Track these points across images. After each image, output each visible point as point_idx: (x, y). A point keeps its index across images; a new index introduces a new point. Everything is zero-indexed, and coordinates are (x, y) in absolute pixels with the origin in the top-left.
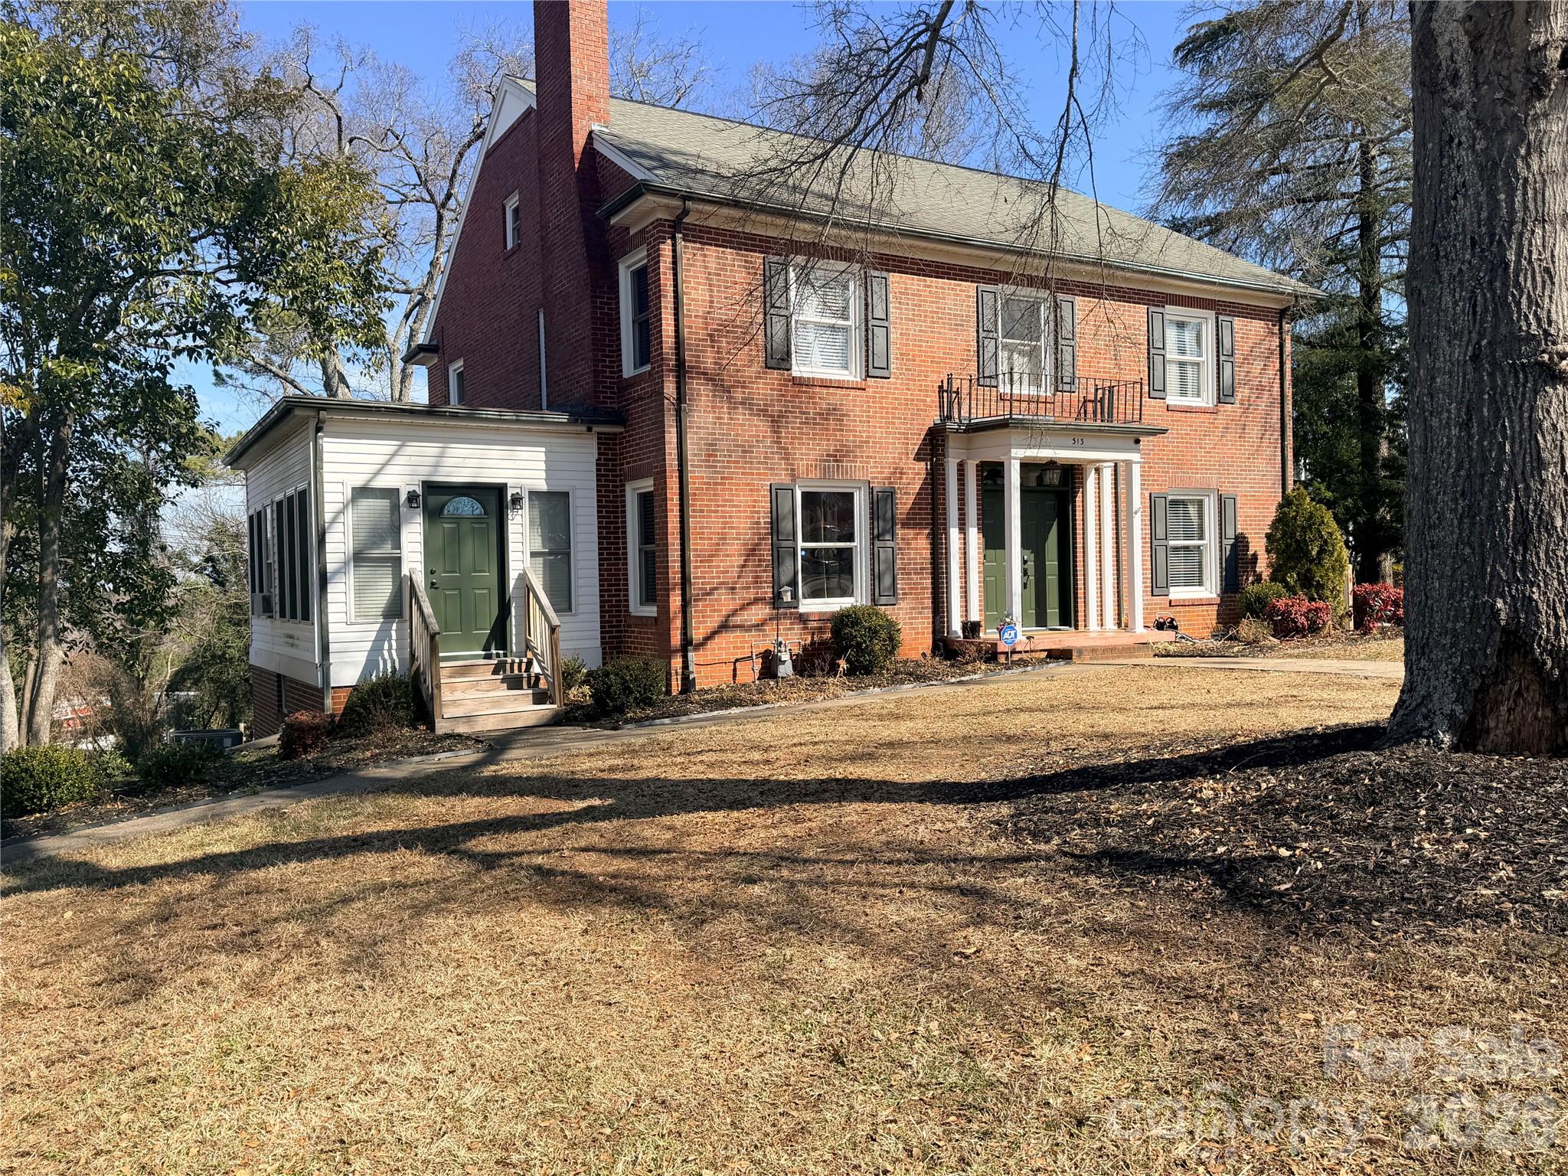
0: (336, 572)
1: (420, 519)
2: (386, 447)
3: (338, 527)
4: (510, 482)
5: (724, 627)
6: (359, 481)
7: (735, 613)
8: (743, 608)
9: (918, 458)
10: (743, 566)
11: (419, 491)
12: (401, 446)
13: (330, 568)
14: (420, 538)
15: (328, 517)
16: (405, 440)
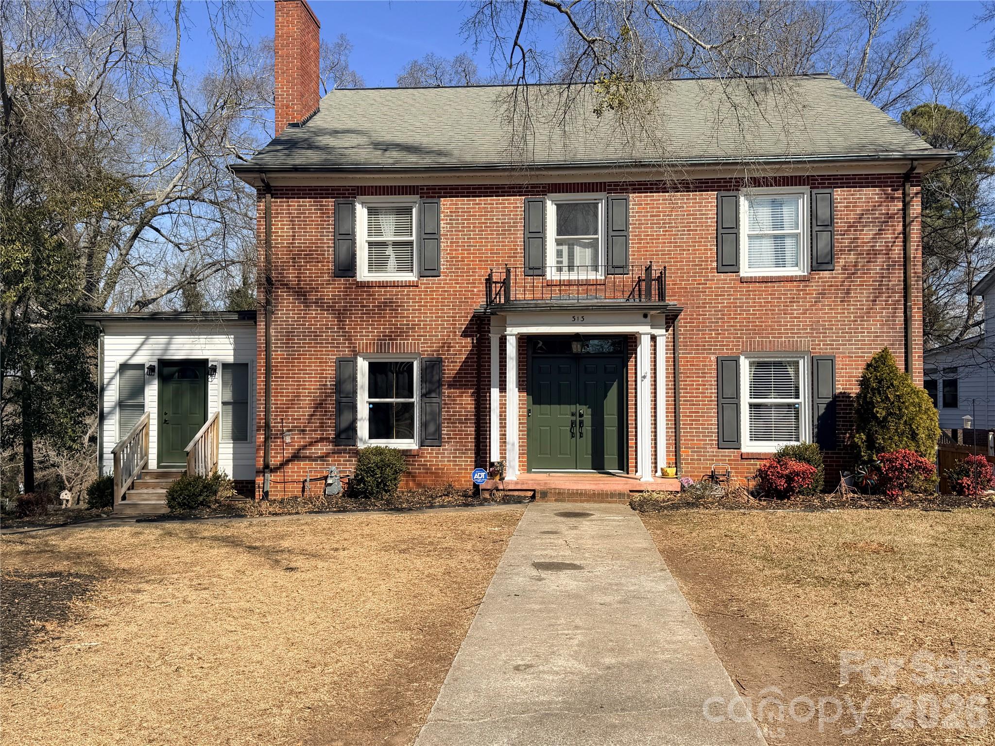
0: (110, 413)
1: (156, 382)
2: (138, 340)
3: (111, 387)
4: (210, 358)
5: (296, 457)
6: (122, 360)
7: (304, 447)
8: (311, 444)
9: (465, 334)
10: (312, 415)
11: (155, 364)
12: (147, 339)
13: (106, 410)
14: (156, 393)
15: (106, 381)
16: (148, 335)
